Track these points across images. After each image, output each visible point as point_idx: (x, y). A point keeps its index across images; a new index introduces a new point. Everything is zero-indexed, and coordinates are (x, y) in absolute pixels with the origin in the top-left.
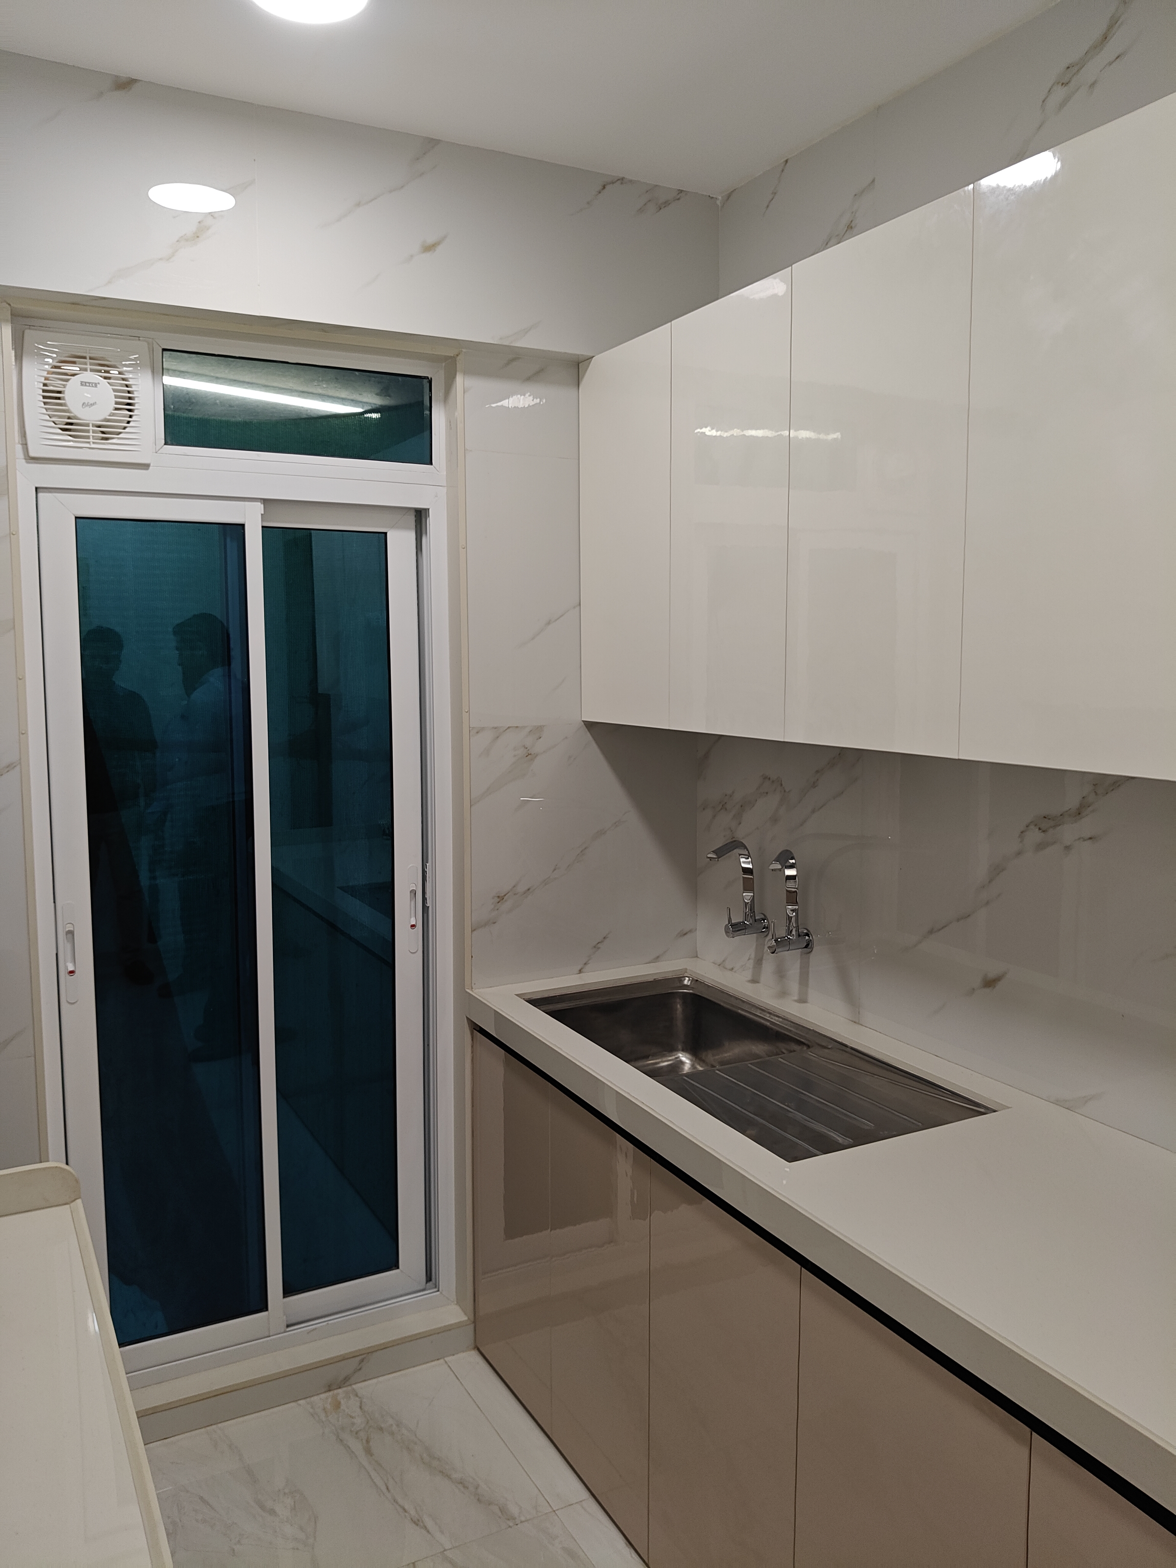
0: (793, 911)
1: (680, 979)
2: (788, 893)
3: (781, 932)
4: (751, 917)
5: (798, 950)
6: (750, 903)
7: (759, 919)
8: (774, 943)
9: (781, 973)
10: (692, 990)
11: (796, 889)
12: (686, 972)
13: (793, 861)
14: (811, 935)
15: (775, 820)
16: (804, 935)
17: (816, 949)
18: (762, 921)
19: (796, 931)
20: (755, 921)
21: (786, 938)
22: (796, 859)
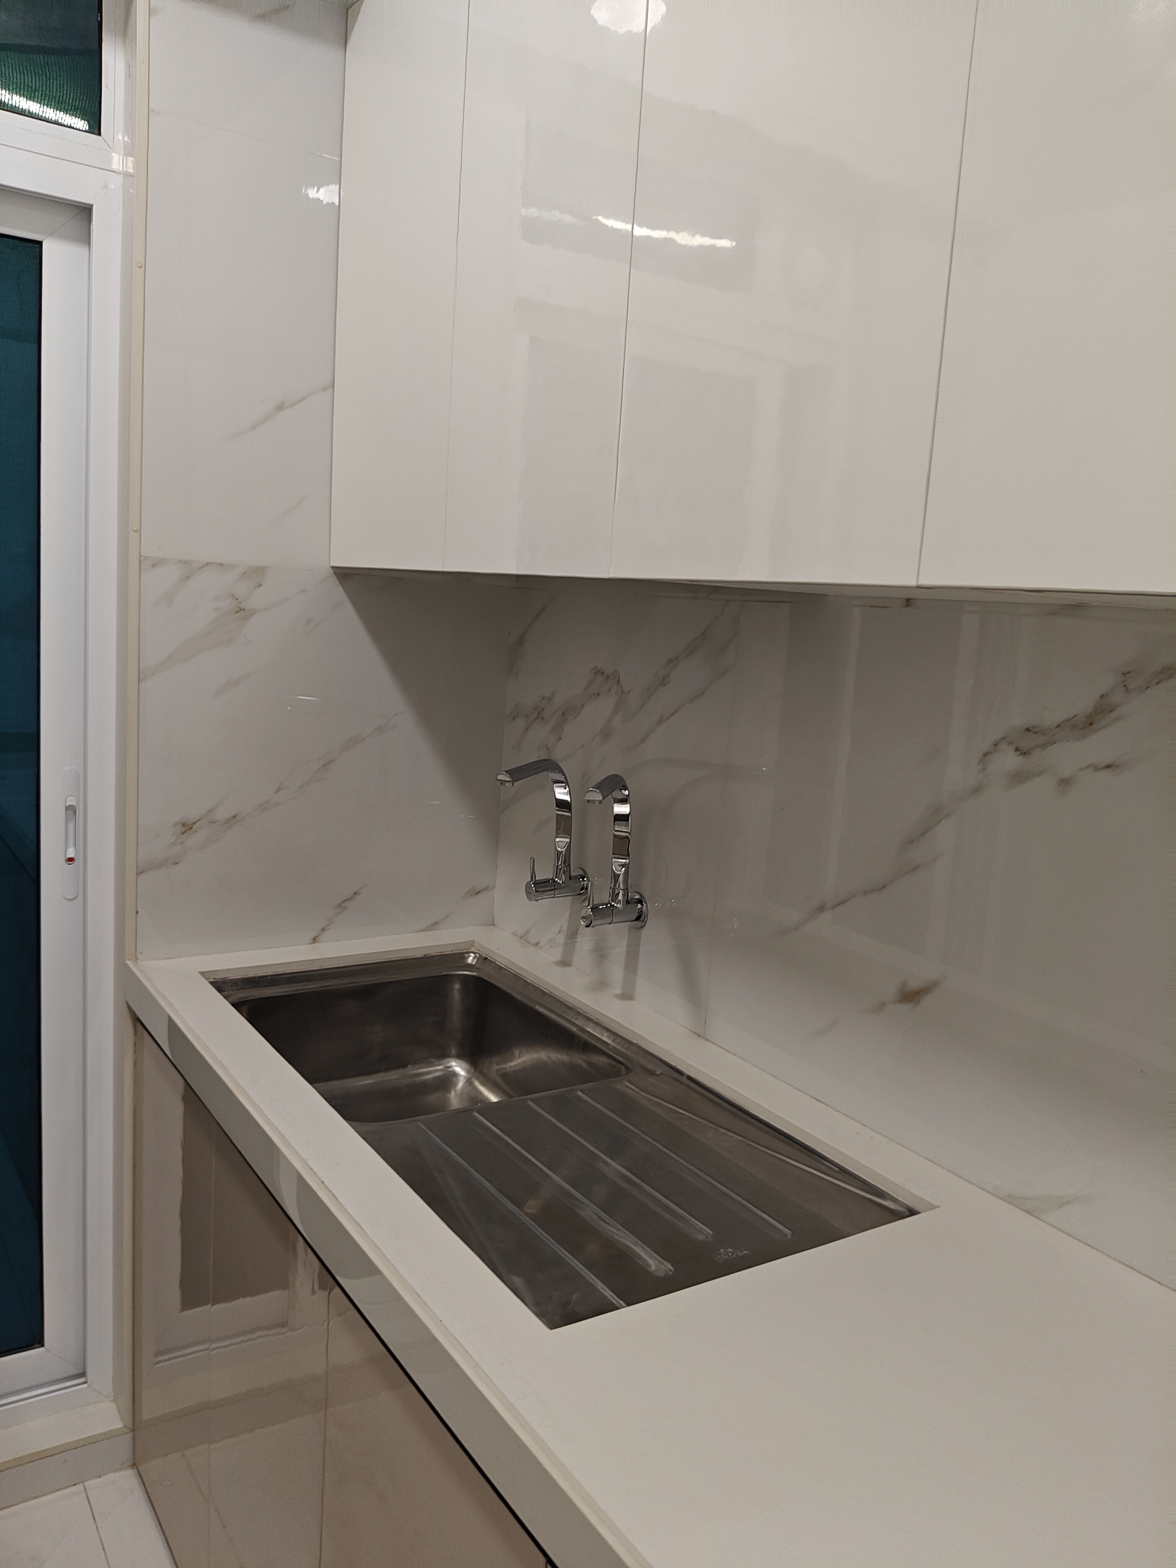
0: (623, 865)
1: (462, 956)
2: (616, 839)
3: (601, 896)
4: (564, 872)
5: (626, 923)
6: (564, 852)
7: (576, 876)
8: (589, 912)
9: (600, 954)
10: (476, 972)
11: (627, 834)
12: (473, 946)
13: (627, 792)
14: (646, 903)
15: (606, 733)
16: (636, 902)
17: (651, 922)
18: (581, 879)
19: (624, 895)
20: (570, 878)
21: (609, 905)
22: (629, 789)
